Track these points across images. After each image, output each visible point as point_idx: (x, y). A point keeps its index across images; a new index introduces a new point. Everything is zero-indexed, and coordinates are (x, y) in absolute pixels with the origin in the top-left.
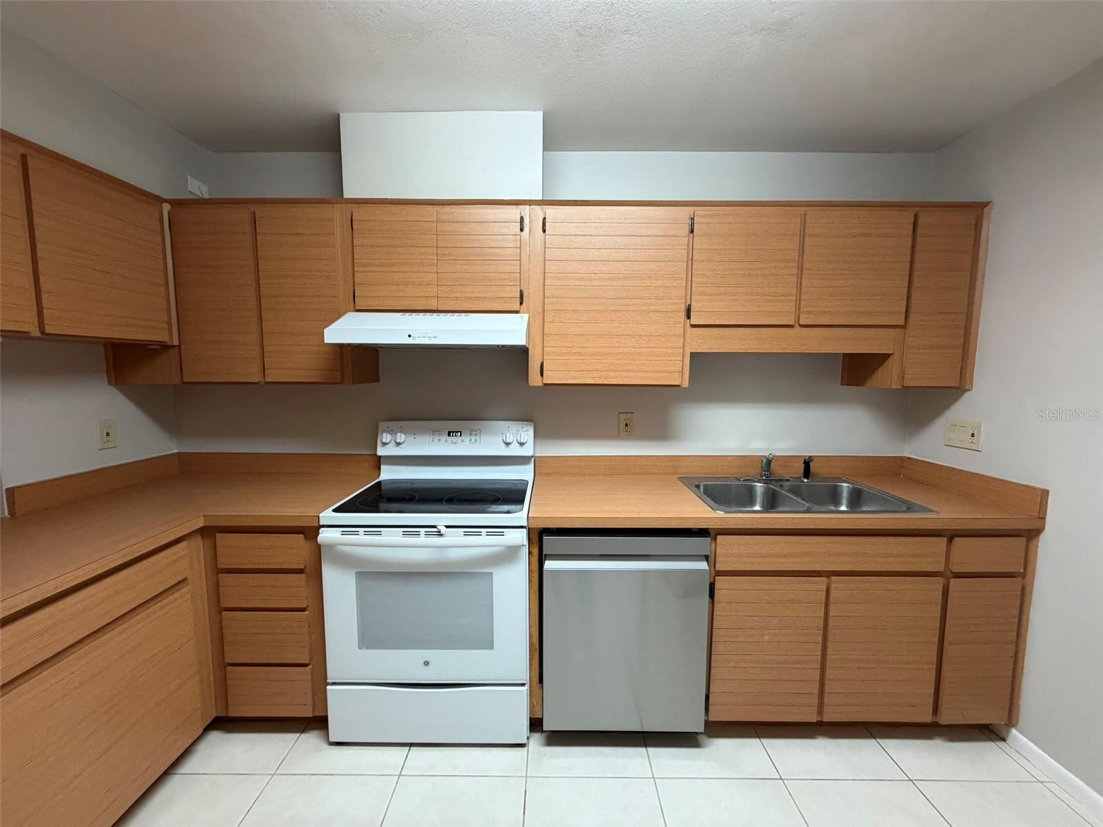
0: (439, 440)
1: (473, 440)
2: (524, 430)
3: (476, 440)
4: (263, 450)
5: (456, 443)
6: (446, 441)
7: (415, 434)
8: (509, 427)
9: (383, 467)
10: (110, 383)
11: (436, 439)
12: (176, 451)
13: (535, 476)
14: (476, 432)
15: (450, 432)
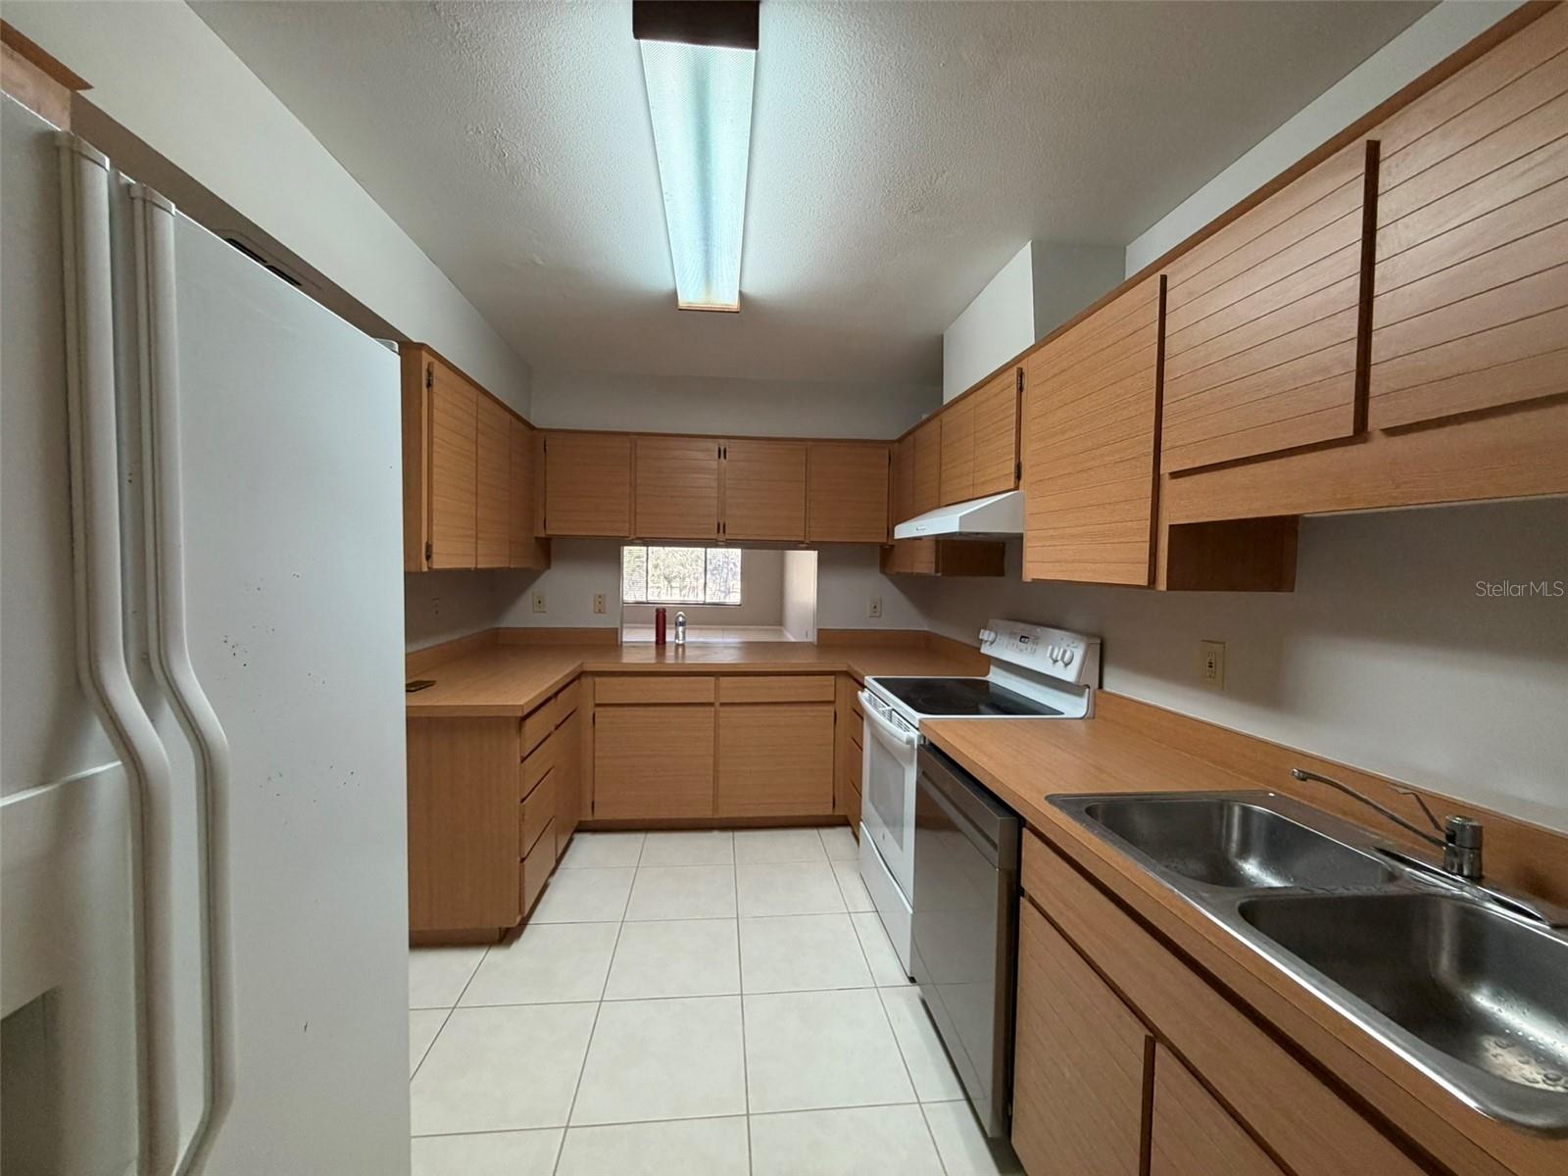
0: (1013, 645)
1: (1033, 650)
2: (1072, 644)
3: (1035, 650)
5: (1022, 650)
6: (1017, 647)
7: (1001, 635)
8: (1062, 639)
9: (992, 669)
10: (881, 573)
11: (1013, 642)
12: (926, 629)
13: (1094, 718)
14: (1036, 640)
15: (1022, 637)
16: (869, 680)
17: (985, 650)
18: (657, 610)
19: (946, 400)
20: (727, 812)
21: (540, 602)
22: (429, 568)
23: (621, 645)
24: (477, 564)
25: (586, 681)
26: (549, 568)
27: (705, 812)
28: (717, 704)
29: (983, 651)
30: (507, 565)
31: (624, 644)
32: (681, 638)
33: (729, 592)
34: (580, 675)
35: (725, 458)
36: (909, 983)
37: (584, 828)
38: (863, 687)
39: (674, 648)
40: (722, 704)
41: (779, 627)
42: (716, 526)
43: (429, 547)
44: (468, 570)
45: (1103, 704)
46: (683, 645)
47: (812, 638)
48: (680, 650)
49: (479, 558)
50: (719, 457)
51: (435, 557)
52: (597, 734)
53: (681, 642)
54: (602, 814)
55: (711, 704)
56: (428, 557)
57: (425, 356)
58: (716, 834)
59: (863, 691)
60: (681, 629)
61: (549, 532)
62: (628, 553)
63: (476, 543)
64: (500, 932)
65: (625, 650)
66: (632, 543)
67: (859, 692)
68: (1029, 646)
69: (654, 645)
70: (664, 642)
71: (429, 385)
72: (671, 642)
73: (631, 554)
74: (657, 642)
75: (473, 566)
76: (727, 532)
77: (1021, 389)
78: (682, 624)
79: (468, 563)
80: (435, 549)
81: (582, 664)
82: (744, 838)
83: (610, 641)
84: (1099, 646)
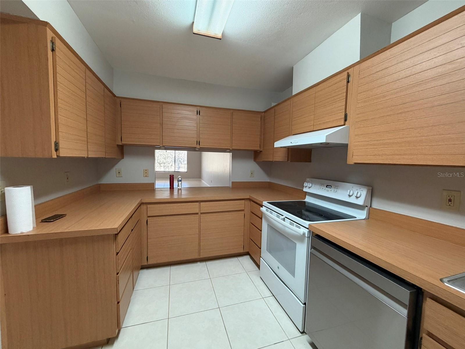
0: (323, 188)
1: (335, 191)
2: (360, 190)
3: (336, 191)
4: (282, 184)
5: (328, 191)
6: (325, 189)
7: (315, 184)
8: (353, 187)
9: (307, 196)
10: (254, 161)
11: (322, 187)
12: (269, 181)
13: (369, 218)
14: (337, 187)
15: (327, 186)
16: (265, 203)
17: (305, 190)
18: (170, 175)
19: (294, 93)
20: (203, 255)
21: (119, 173)
22: (57, 156)
23: (155, 190)
24: (88, 155)
25: (144, 207)
26: (123, 158)
27: (196, 256)
28: (199, 214)
29: (304, 190)
30: (104, 156)
31: (156, 189)
32: (180, 186)
33: (180, 168)
34: (141, 204)
35: (200, 115)
36: (301, 335)
37: (143, 268)
38: (262, 206)
39: (177, 190)
40: (201, 213)
41: (200, 179)
42: (196, 142)
43: (57, 144)
44: (83, 158)
45: (373, 214)
46: (181, 189)
47: (230, 185)
48: (180, 191)
49: (89, 152)
50: (197, 114)
51: (61, 150)
52: (148, 229)
53: (180, 188)
54: (151, 262)
55: (197, 214)
56: (57, 150)
57: (48, 31)
58: (199, 264)
59: (262, 207)
60: (180, 183)
61: (123, 143)
62: (158, 152)
63: (87, 145)
64: (107, 340)
65: (157, 192)
66: (159, 148)
67: (261, 208)
68: (332, 189)
69: (169, 189)
70: (173, 188)
71: (53, 50)
72: (176, 188)
73: (158, 153)
74: (170, 188)
75: (86, 156)
76: (200, 144)
77: (348, 82)
78: (181, 181)
79: (84, 155)
80: (61, 145)
81: (141, 200)
82: (210, 264)
83: (150, 188)
84: (371, 190)
